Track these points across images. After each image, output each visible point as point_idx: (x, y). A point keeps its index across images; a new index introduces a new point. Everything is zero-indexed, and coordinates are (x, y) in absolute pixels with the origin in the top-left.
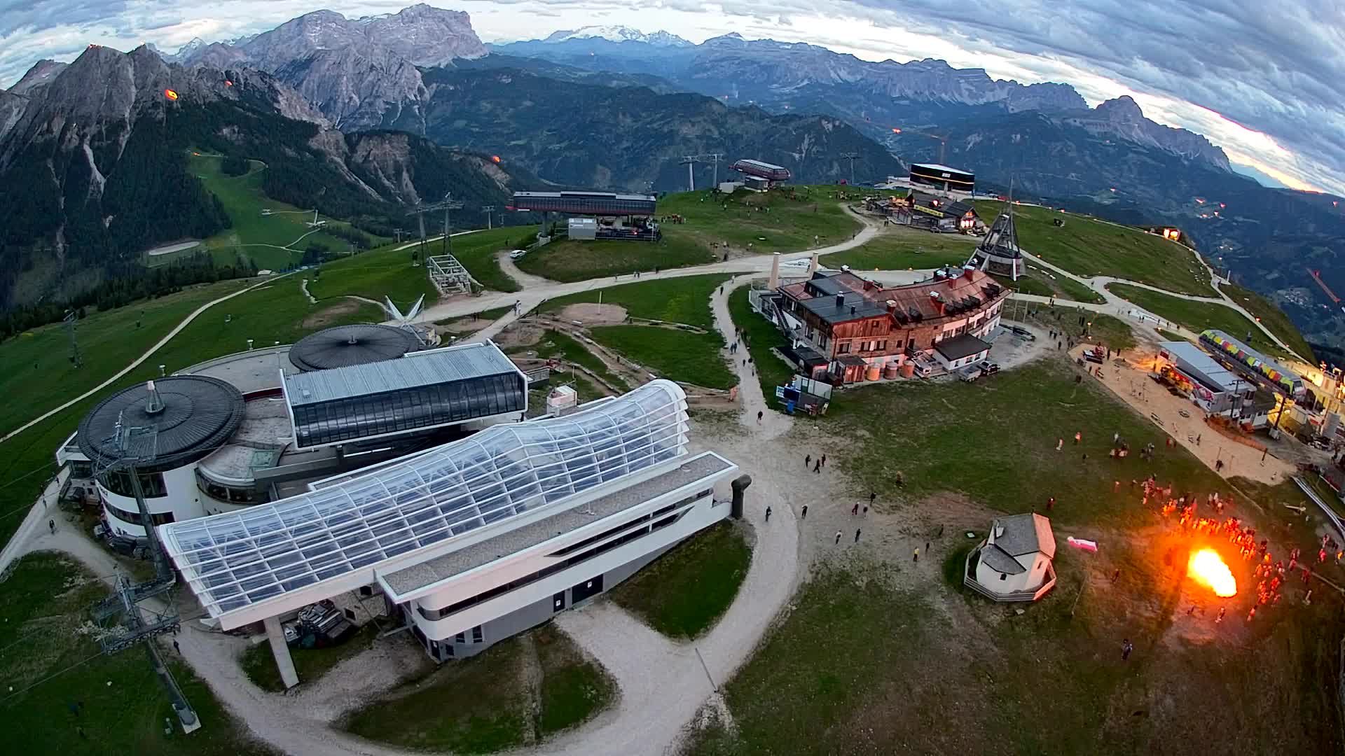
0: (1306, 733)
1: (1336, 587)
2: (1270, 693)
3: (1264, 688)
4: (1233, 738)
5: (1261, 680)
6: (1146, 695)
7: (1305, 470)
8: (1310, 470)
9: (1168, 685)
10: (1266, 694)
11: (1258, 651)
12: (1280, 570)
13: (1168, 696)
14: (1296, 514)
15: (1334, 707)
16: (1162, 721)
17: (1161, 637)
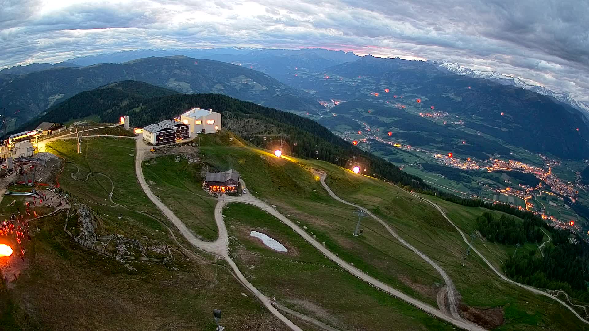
0: (84, 268)
1: (46, 215)
2: (55, 270)
3: (51, 270)
4: (59, 295)
5: (47, 269)
6: (21, 309)
7: (8, 187)
8: (10, 186)
9: (23, 300)
10: (53, 272)
11: (37, 262)
12: (21, 229)
13: (27, 303)
14: (13, 205)
15: (85, 251)
16: (34, 313)
17: (7, 287)
